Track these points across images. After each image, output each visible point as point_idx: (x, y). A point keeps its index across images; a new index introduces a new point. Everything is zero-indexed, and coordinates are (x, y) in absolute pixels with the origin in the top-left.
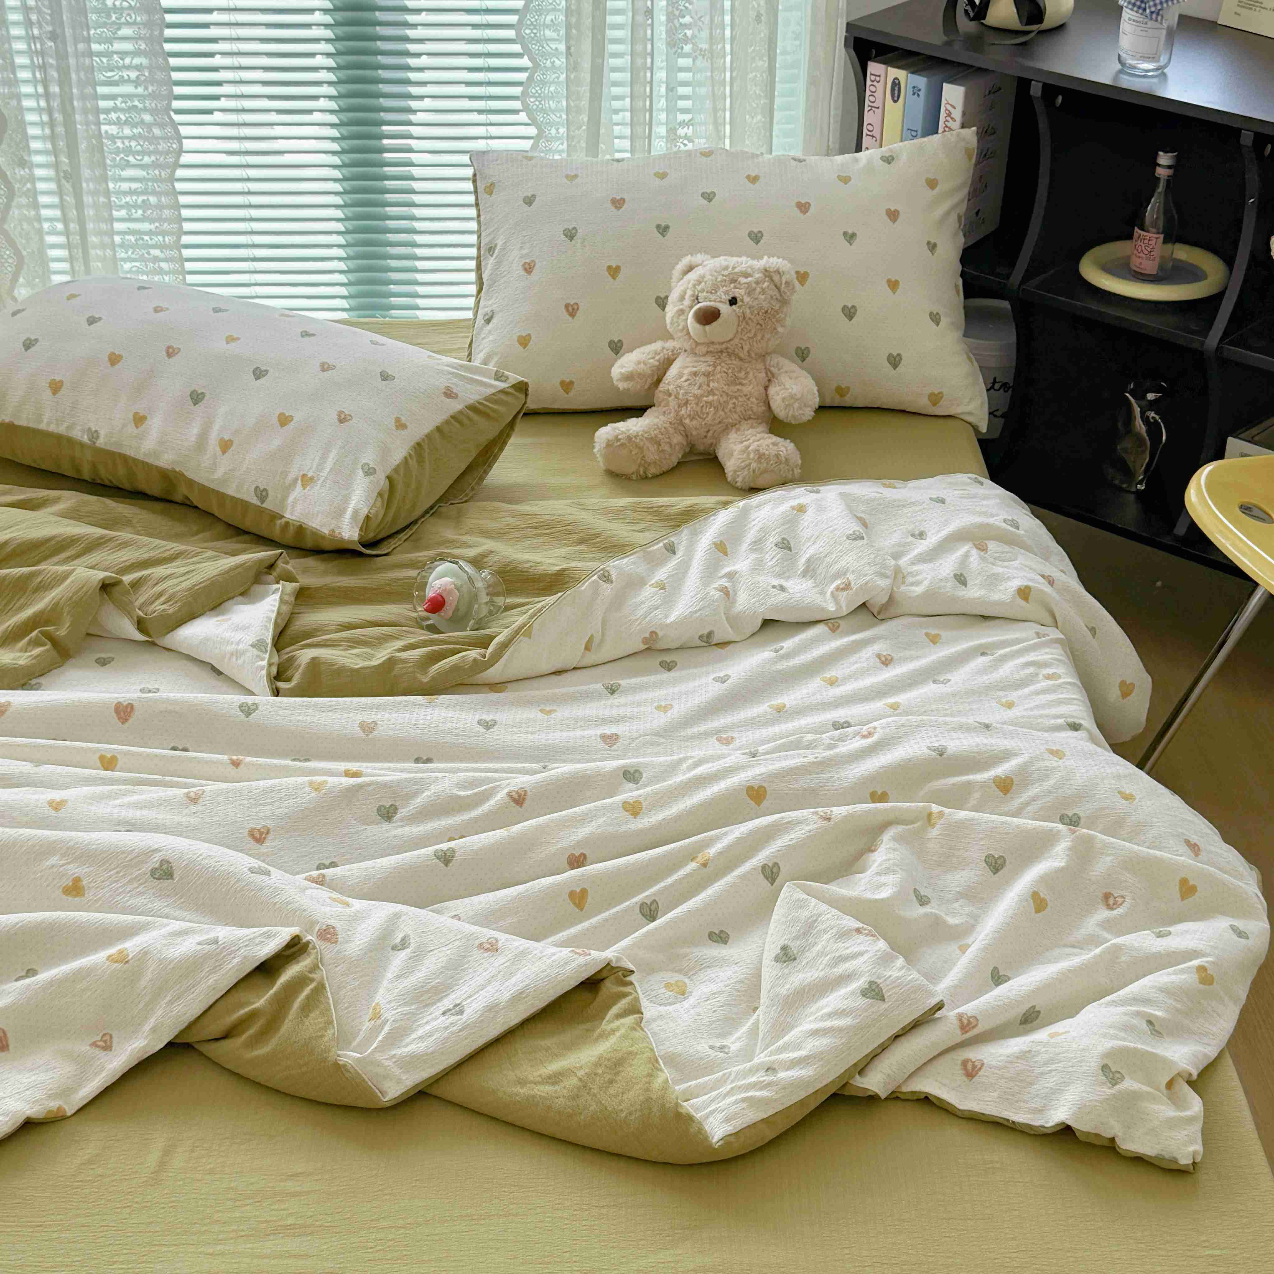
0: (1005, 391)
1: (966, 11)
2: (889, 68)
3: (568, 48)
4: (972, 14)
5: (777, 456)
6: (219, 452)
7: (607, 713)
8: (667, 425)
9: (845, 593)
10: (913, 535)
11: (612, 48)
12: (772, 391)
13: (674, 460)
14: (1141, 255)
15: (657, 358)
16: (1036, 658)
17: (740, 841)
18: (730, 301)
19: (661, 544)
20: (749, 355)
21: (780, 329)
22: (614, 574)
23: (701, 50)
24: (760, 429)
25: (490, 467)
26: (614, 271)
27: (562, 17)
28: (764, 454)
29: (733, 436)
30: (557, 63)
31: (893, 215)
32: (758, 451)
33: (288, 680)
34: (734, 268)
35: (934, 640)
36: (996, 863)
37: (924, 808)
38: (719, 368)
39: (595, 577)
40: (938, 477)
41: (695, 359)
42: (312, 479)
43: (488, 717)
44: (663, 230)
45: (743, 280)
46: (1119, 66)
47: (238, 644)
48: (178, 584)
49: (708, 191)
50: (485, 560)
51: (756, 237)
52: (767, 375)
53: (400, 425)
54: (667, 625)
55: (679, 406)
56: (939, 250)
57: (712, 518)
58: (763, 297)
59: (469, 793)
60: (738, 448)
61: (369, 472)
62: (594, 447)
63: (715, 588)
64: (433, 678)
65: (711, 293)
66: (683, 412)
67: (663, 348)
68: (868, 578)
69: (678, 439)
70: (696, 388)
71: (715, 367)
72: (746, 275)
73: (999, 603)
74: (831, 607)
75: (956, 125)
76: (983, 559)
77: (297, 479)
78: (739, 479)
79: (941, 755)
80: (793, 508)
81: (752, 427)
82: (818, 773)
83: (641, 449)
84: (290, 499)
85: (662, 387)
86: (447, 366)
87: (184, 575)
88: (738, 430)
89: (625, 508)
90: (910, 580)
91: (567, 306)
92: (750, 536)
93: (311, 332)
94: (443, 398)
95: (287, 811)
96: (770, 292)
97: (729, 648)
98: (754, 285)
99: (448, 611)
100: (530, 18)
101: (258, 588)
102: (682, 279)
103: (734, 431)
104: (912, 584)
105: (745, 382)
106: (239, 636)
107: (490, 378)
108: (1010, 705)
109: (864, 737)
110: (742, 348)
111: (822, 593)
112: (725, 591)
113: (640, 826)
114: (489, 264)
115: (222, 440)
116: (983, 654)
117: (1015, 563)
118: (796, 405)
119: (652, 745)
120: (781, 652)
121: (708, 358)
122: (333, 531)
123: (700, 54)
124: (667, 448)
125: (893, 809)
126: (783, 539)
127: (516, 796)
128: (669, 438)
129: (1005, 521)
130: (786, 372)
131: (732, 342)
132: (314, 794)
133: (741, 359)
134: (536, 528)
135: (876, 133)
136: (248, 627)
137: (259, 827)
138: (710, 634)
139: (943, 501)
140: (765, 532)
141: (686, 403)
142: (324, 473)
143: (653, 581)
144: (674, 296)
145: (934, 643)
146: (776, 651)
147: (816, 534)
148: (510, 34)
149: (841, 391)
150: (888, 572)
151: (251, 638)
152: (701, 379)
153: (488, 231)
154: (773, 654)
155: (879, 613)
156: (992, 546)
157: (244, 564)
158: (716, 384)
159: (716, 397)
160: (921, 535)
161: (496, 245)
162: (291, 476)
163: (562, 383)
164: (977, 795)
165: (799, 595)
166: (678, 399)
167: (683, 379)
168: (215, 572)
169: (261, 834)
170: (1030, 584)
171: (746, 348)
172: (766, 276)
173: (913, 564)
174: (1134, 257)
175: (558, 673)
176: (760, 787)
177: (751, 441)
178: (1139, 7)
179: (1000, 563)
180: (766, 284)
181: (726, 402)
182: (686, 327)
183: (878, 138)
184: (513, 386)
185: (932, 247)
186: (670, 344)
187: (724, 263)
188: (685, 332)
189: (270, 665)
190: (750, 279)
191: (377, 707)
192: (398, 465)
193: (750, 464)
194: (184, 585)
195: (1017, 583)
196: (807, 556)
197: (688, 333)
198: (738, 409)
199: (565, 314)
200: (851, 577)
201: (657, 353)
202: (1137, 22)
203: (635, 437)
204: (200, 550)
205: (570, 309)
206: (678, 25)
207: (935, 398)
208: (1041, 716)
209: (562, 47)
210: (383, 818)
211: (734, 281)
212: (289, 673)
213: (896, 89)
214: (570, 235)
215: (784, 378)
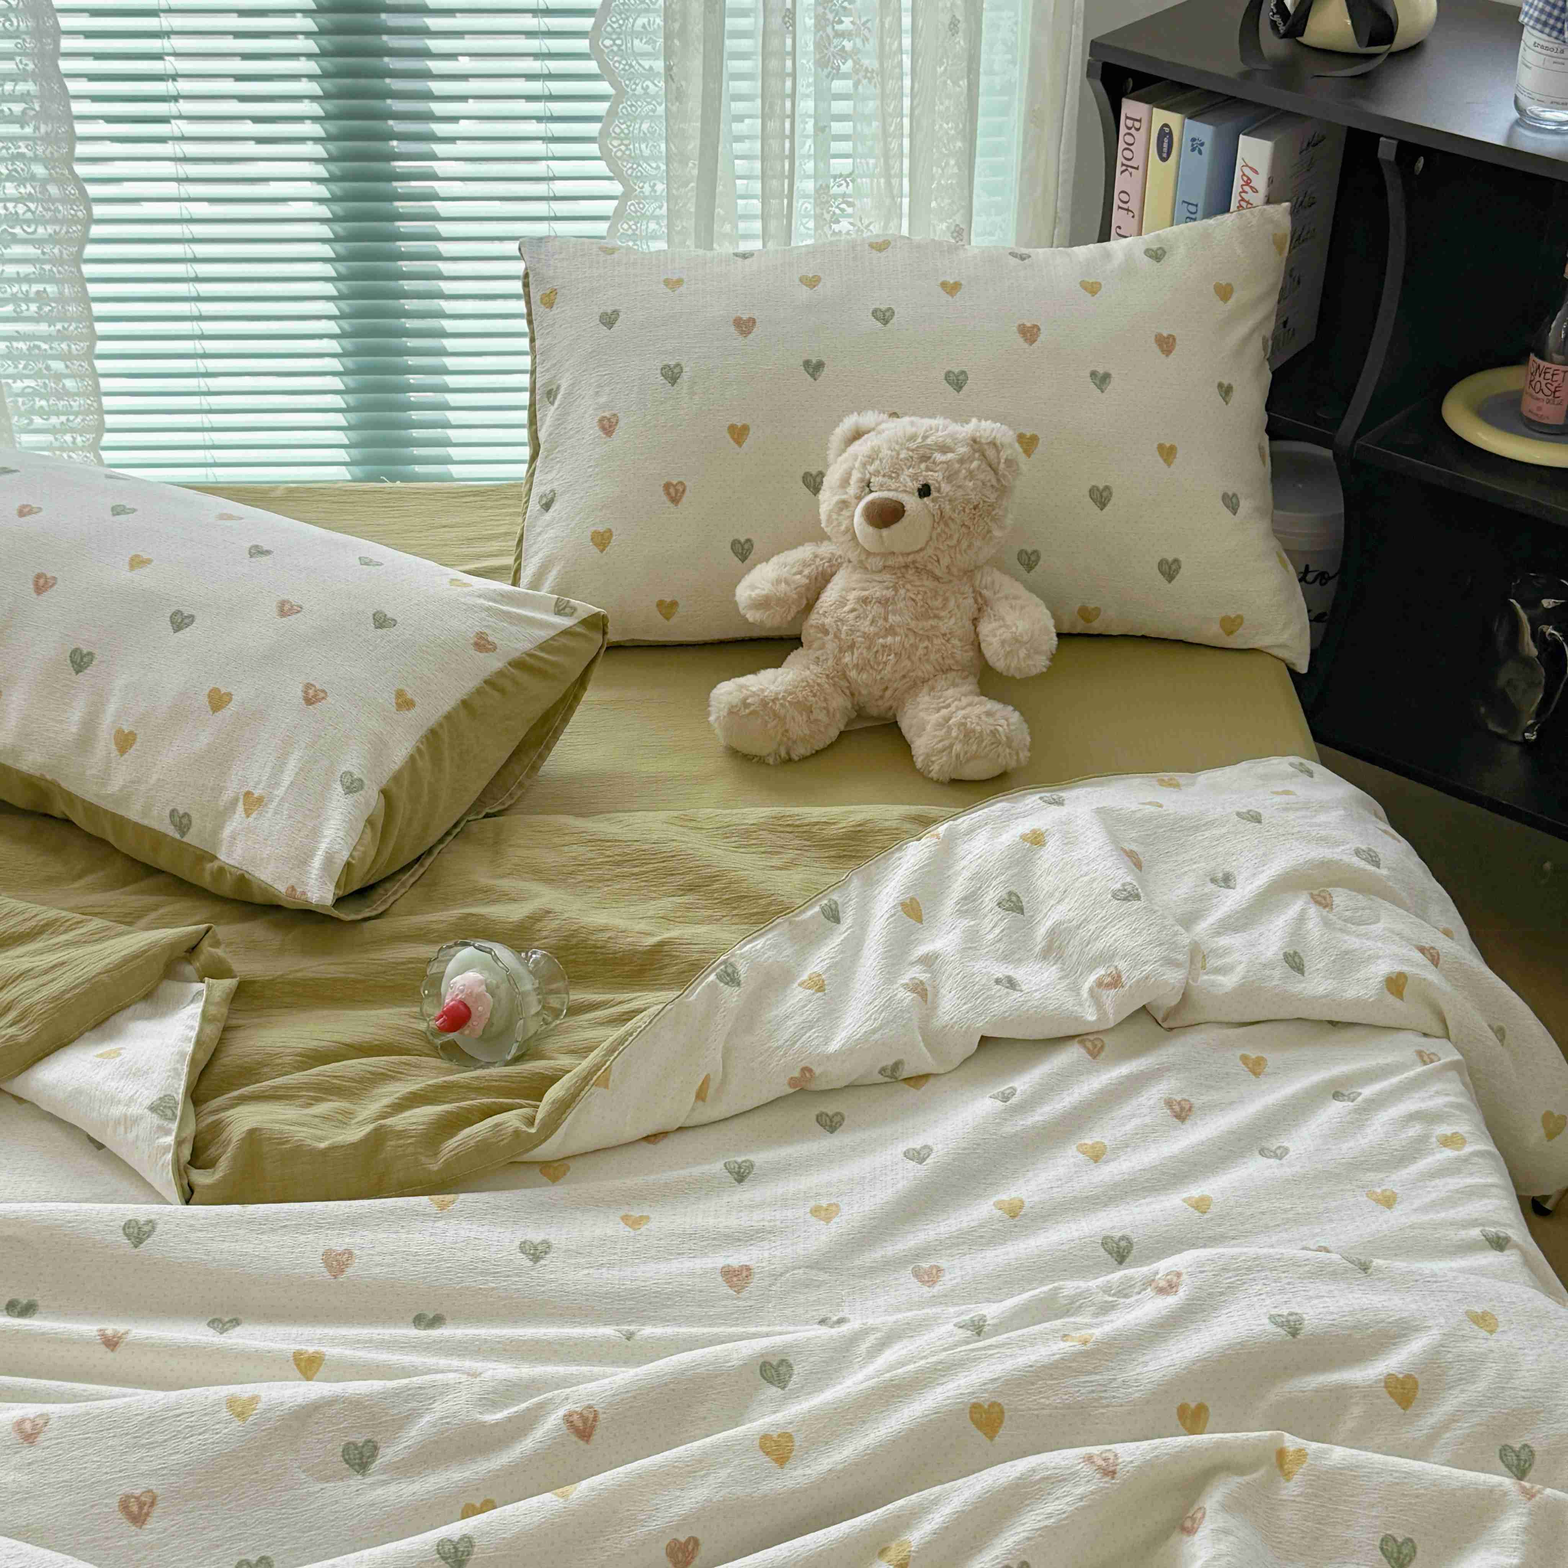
0: (1321, 584)
1: (1274, 24)
2: (1155, 110)
3: (668, 68)
4: (1282, 29)
5: (994, 733)
6: (115, 753)
7: (733, 1222)
8: (823, 680)
9: (1112, 992)
10: (1213, 880)
11: (734, 66)
12: (986, 628)
13: (834, 733)
14: (1541, 395)
15: (806, 572)
16: (1423, 1106)
17: (960, 1519)
18: (919, 490)
19: (817, 909)
20: (949, 572)
21: (997, 533)
22: (742, 970)
23: (867, 70)
24: (966, 688)
25: (549, 748)
26: (739, 434)
27: (659, 21)
28: (974, 731)
29: (924, 699)
30: (652, 89)
31: (1166, 344)
32: (964, 724)
33: (209, 1165)
34: (925, 438)
35: (1256, 1068)
36: (1399, 1552)
37: (1272, 1438)
38: (902, 592)
39: (712, 977)
40: (1244, 765)
41: (865, 577)
42: (260, 799)
43: (536, 1236)
44: (814, 368)
45: (939, 457)
46: (1515, 115)
47: (128, 1105)
48: (37, 990)
49: (883, 307)
50: (538, 926)
51: (957, 381)
52: (976, 602)
53: (404, 703)
54: (828, 1057)
55: (841, 650)
56: (1236, 396)
57: (897, 855)
58: (971, 484)
59: (500, 1415)
60: (934, 718)
61: (352, 786)
62: (708, 714)
63: (905, 986)
64: (447, 1163)
65: (891, 477)
66: (847, 659)
67: (816, 556)
68: (1148, 968)
69: (839, 702)
70: (867, 623)
71: (896, 590)
72: (944, 449)
73: (1357, 1002)
74: (1090, 1015)
75: (1257, 199)
76: (1327, 923)
77: (236, 800)
78: (935, 767)
79: (1294, 1335)
80: (1024, 837)
81: (954, 685)
82: (1090, 1373)
83: (781, 719)
84: (227, 832)
85: (814, 619)
86: (480, 596)
87: (46, 972)
88: (932, 689)
89: (760, 827)
90: (1213, 962)
91: (667, 486)
92: (958, 888)
93: (266, 548)
94: (472, 652)
95: (186, 1459)
96: (982, 476)
97: (929, 1086)
98: (957, 466)
99: (476, 1025)
100: (613, 22)
101: (171, 987)
102: (844, 451)
103: (926, 689)
104: (1218, 971)
105: (943, 614)
106: (129, 1088)
107: (546, 611)
108: (1388, 1201)
109: (1161, 1291)
110: (938, 561)
111: (1075, 989)
112: (919, 989)
113: (790, 1484)
114: (548, 416)
115: (120, 732)
116: (1337, 1096)
117: (1377, 928)
118: (1022, 653)
119: (807, 1286)
120: (1014, 1100)
121: (887, 577)
122: (293, 888)
123: (865, 77)
124: (822, 716)
125: (1218, 1445)
126: (1010, 893)
127: (579, 1424)
128: (826, 700)
129: (1358, 852)
130: (1007, 598)
131: (921, 554)
132: (237, 1423)
133: (937, 579)
134: (618, 864)
135: (1134, 205)
136: (146, 1073)
137: (138, 1492)
138: (897, 1065)
139: (1256, 818)
140: (980, 880)
141: (852, 646)
142: (280, 792)
143: (805, 977)
144: (832, 478)
145: (1256, 1074)
146: (1005, 1098)
147: (1062, 887)
148: (582, 45)
149: (1085, 613)
150: (1181, 957)
151: (150, 1095)
152: (875, 610)
153: (548, 365)
154: (999, 1104)
155: (1165, 1019)
156: (1341, 897)
157: (145, 951)
158: (898, 618)
159: (898, 639)
160: (1227, 881)
161: (558, 388)
162: (227, 796)
163: (660, 604)
164: (1357, 1411)
165: (1037, 995)
166: (840, 639)
167: (846, 609)
168: (99, 966)
169: (141, 1505)
170: (1405, 968)
171: (945, 561)
172: (975, 451)
173: (1218, 934)
174: (1525, 397)
175: (652, 1138)
176: (993, 1405)
177: (953, 708)
178: (1553, 28)
179: (1354, 928)
180: (975, 464)
181: (914, 646)
182: (850, 530)
183: (1136, 213)
184: (584, 622)
185: (1226, 391)
186: (826, 549)
187: (910, 430)
188: (849, 536)
189: (179, 1143)
190: (950, 456)
191: (353, 1222)
192: (400, 772)
193: (951, 746)
194: (45, 992)
195: (1383, 968)
196: (1049, 924)
197: (854, 537)
198: (932, 657)
199: (665, 498)
200: (1122, 965)
201: (805, 564)
202: (1547, 48)
203: (773, 701)
204: (80, 917)
205: (672, 490)
206: (831, 35)
207: (1230, 624)
208: (1442, 1224)
209: (659, 65)
210: (352, 1466)
211: (925, 458)
212: (213, 1151)
213: (1166, 140)
214: (672, 375)
215: (1002, 608)
